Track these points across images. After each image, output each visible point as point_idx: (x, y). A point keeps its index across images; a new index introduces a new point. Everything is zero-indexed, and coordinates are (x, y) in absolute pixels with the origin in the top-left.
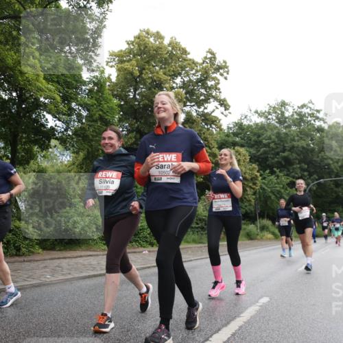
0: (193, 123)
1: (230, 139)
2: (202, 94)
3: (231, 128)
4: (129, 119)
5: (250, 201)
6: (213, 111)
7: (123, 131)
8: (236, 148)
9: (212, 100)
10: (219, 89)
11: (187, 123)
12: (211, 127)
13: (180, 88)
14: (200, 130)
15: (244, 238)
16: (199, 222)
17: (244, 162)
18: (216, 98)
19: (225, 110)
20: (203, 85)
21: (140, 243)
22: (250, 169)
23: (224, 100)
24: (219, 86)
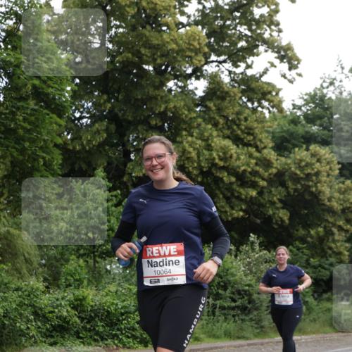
0: (223, 99)
1: (300, 130)
2: (241, 37)
3: (300, 108)
4: (92, 93)
5: (340, 253)
6: (265, 72)
7: (81, 118)
8: (312, 147)
9: (262, 48)
10: (278, 24)
11: (211, 100)
12: (260, 105)
13: (196, 23)
14: (238, 113)
15: (328, 329)
16: (236, 297)
17: (328, 175)
18: (270, 44)
19: (290, 69)
20: (243, 16)
21: (120, 340)
22: (340, 191)
23: (289, 48)
24: (278, 17)
